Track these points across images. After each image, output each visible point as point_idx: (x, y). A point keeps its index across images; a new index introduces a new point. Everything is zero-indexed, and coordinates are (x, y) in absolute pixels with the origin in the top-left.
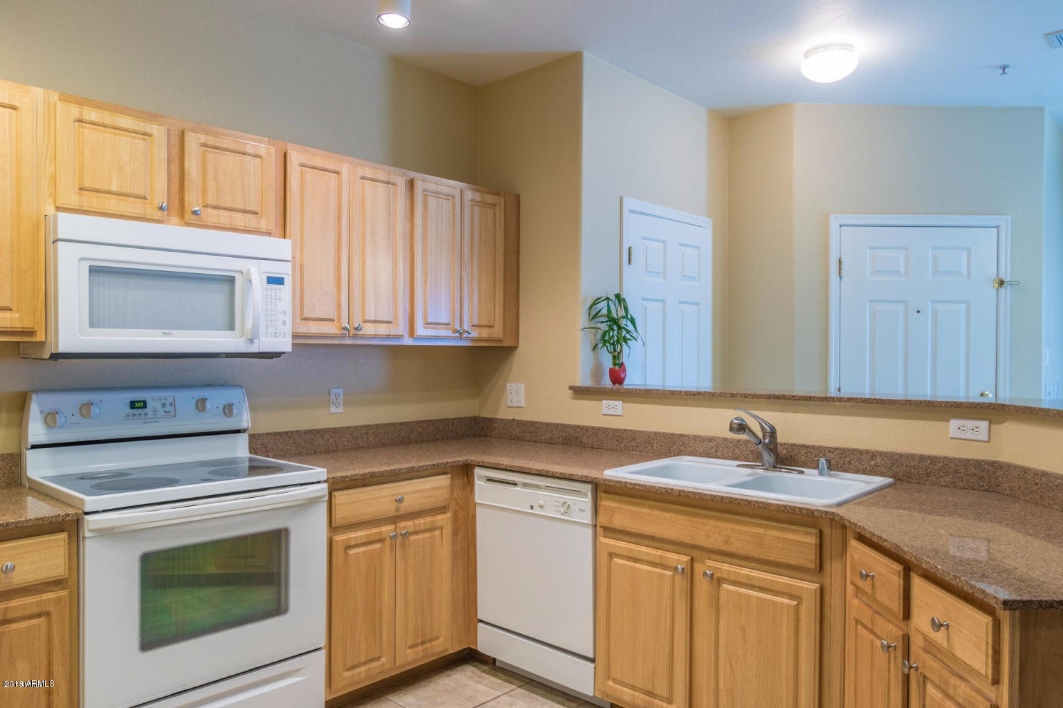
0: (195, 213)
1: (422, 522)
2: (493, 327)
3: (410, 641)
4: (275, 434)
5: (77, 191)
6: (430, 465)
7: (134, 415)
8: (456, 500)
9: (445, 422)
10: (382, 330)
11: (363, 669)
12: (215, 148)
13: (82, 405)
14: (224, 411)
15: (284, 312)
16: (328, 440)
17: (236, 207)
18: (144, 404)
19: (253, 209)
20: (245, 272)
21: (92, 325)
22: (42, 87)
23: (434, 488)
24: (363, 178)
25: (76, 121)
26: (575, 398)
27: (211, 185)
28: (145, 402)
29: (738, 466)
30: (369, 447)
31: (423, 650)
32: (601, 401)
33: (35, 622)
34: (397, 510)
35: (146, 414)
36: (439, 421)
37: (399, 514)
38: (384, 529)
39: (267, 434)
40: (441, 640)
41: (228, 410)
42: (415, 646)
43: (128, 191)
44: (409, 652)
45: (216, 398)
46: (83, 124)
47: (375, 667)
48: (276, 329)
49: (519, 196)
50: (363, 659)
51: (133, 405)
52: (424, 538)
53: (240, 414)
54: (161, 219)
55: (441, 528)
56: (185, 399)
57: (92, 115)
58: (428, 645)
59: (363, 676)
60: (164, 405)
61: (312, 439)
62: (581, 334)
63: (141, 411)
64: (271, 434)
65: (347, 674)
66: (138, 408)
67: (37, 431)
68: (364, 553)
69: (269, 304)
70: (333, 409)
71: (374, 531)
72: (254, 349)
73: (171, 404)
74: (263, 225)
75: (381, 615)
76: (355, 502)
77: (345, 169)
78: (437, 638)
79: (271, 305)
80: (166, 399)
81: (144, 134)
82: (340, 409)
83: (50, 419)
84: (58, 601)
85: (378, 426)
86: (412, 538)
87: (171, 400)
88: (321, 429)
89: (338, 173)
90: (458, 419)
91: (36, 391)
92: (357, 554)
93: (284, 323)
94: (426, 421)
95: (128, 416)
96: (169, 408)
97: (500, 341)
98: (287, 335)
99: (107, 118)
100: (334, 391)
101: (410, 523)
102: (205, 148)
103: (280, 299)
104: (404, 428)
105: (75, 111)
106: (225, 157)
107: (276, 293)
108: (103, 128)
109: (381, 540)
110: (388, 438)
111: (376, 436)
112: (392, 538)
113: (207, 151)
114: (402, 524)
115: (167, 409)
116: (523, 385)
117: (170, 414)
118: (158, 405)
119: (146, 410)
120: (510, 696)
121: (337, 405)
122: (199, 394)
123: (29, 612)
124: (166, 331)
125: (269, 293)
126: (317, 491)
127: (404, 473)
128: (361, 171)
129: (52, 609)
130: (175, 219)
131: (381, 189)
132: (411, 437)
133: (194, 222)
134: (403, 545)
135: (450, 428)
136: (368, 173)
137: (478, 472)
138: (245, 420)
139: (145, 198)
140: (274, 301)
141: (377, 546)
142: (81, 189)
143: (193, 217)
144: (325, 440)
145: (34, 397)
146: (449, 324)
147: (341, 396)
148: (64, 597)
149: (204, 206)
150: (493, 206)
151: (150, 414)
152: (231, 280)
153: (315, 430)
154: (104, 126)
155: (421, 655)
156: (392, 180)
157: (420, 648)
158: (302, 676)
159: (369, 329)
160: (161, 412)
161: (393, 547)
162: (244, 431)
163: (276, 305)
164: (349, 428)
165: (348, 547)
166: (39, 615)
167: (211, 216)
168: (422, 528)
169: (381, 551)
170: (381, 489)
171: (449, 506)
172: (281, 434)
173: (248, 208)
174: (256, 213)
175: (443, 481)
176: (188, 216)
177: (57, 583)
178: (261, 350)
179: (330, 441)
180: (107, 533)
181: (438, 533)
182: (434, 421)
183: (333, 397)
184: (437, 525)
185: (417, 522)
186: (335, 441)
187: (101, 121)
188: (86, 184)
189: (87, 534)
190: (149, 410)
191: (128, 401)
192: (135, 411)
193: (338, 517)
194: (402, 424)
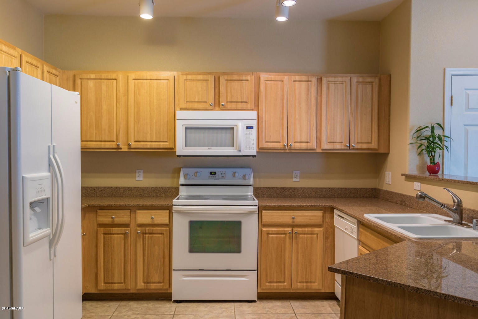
0: (222, 105)
1: (306, 229)
2: (371, 143)
3: (300, 279)
4: (267, 188)
5: (186, 102)
6: (310, 205)
7: (211, 177)
8: (327, 223)
9: (356, 189)
10: (304, 146)
11: (275, 284)
12: (231, 80)
13: (195, 172)
14: (243, 177)
15: (253, 140)
16: (291, 192)
17: (238, 101)
18: (215, 173)
19: (245, 101)
20: (237, 125)
21: (186, 146)
22: (176, 71)
23: (313, 216)
24: (294, 81)
25: (185, 80)
26: (406, 180)
27: (229, 94)
28: (215, 172)
29: (446, 221)
30: (311, 197)
31: (306, 285)
32: (413, 182)
33: (160, 235)
34: (293, 222)
35: (215, 177)
36: (352, 188)
37: (293, 224)
38: (286, 229)
39: (264, 188)
40: (316, 284)
41: (244, 177)
42: (303, 282)
43: (200, 101)
44: (299, 284)
45: (240, 172)
46: (187, 81)
47: (281, 285)
48: (250, 146)
49: (391, 75)
50: (275, 280)
51: (211, 173)
52: (307, 237)
53: (249, 179)
54: (212, 108)
55: (317, 234)
56: (229, 172)
57: (189, 77)
58: (309, 284)
59: (275, 287)
60: (222, 174)
61: (284, 192)
62: (409, 147)
63: (214, 175)
64: (265, 188)
65: (267, 284)
66: (213, 174)
67: (182, 181)
68: (277, 237)
69: (247, 137)
70: (294, 180)
71: (281, 229)
72: (241, 154)
73: (224, 174)
74: (249, 107)
75: (285, 265)
76: (273, 216)
77: (285, 79)
78: (314, 282)
79: (248, 137)
80: (222, 172)
81: (206, 80)
82: (298, 180)
83: (186, 176)
84: (166, 230)
85: (316, 188)
86: (301, 236)
87: (224, 172)
88: (288, 188)
89: (282, 81)
90: (364, 188)
91: (183, 167)
92: (273, 237)
93: (253, 144)
94: (344, 188)
95: (209, 177)
96: (223, 175)
97: (376, 150)
98: (254, 149)
99: (194, 77)
100: (294, 172)
101: (300, 229)
102: (227, 81)
103: (252, 135)
104: (331, 190)
105: (184, 77)
106: (234, 83)
107: (250, 132)
108: (193, 81)
109: (285, 234)
110: (322, 194)
111: (315, 193)
112: (290, 233)
113: (228, 82)
114: (296, 229)
115: (222, 176)
116: (390, 173)
117: (223, 177)
118: (220, 173)
119: (215, 175)
120: (336, 315)
121: (296, 178)
122: (234, 170)
123: (159, 232)
124: (209, 148)
125: (247, 133)
126: (252, 209)
127: (295, 207)
128: (293, 78)
129: (164, 233)
130: (217, 108)
131: (304, 84)
132: (335, 195)
133: (223, 108)
134: (296, 238)
135: (359, 193)
136: (297, 78)
137: (336, 211)
138: (251, 182)
139: (206, 102)
140: (249, 135)
141: (283, 236)
142: (187, 102)
143: (222, 107)
144: (290, 192)
145: (182, 169)
146: (342, 142)
147: (299, 174)
148: (168, 230)
149: (227, 102)
150: (371, 83)
151: (217, 177)
152: (232, 129)
153: (285, 188)
154: (194, 80)
155: (305, 287)
156: (309, 80)
157: (305, 284)
158: (246, 278)
159: (297, 146)
160: (220, 176)
161: (291, 238)
162: (251, 185)
163: (250, 137)
164: (302, 188)
165: (268, 234)
166: (161, 234)
167: (229, 106)
168: (306, 232)
169: (285, 238)
170: (285, 212)
171: (323, 225)
172: (269, 188)
173: (243, 101)
174: (246, 102)
175: (319, 213)
176: (221, 106)
177: (166, 225)
178: (244, 154)
179: (292, 193)
180: (179, 212)
181: (315, 236)
182: (349, 189)
183: (294, 174)
184: (314, 232)
185: (303, 229)
186: (295, 193)
187: (192, 79)
188: (188, 100)
189: (173, 212)
190: (216, 175)
191: (210, 172)
192: (212, 175)
193: (264, 220)
194: (330, 188)
